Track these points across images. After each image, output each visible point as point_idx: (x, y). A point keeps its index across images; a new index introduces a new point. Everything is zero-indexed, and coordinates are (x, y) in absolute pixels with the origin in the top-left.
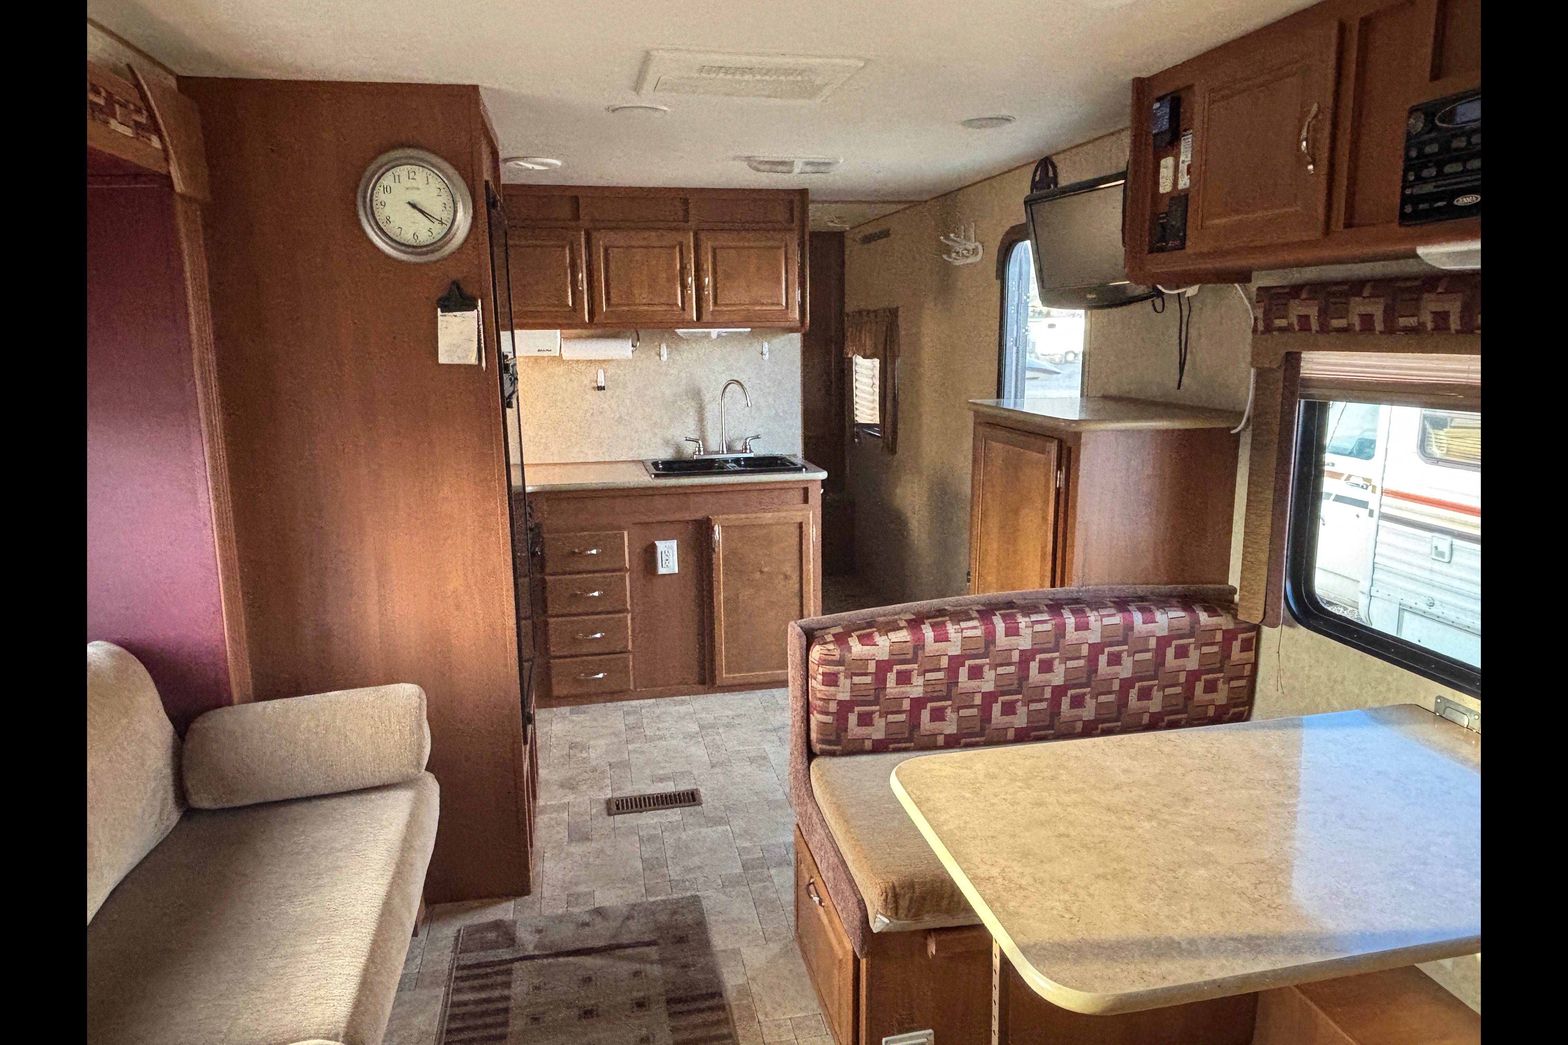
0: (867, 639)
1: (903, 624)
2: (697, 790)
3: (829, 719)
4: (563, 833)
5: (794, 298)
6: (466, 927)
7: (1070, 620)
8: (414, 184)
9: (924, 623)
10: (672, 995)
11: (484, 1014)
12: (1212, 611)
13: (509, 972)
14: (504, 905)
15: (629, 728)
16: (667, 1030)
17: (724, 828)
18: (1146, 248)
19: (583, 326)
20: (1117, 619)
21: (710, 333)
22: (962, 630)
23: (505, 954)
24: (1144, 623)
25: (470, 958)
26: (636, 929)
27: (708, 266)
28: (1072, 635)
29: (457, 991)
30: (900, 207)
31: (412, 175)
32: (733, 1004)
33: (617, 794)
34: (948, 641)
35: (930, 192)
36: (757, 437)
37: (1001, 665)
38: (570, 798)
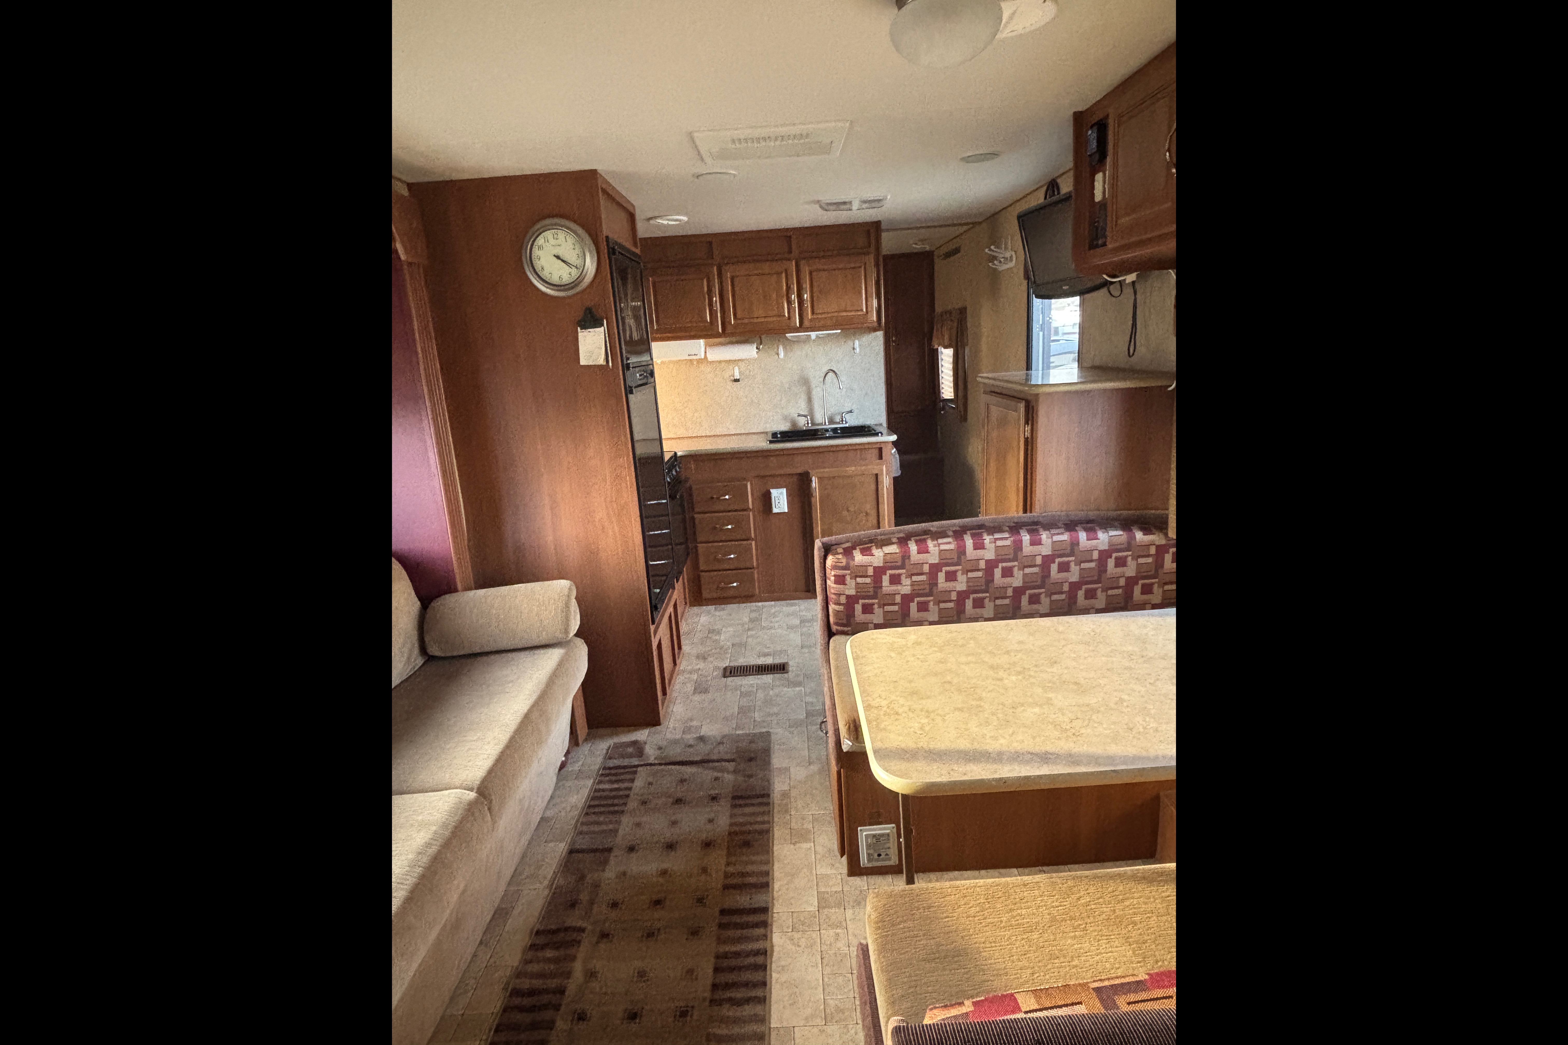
0: (866, 551)
1: (894, 540)
2: (787, 663)
3: (841, 608)
4: (690, 688)
5: (872, 305)
6: (615, 744)
7: (1026, 538)
8: (558, 242)
9: (910, 540)
10: (736, 794)
11: (614, 797)
12: (1146, 531)
13: (635, 772)
14: (642, 732)
15: (752, 621)
16: (728, 814)
17: (800, 688)
18: (1087, 248)
19: (718, 335)
20: (1065, 537)
21: (810, 335)
22: (939, 545)
23: (635, 761)
24: (1088, 540)
25: (611, 763)
26: (723, 751)
27: (807, 285)
28: (1027, 549)
29: (600, 782)
30: (965, 228)
31: (556, 236)
32: (776, 802)
33: (732, 664)
34: (928, 552)
35: (981, 214)
36: (851, 412)
37: (972, 571)
38: (701, 665)
